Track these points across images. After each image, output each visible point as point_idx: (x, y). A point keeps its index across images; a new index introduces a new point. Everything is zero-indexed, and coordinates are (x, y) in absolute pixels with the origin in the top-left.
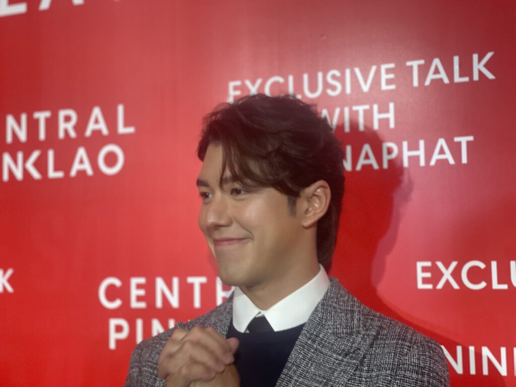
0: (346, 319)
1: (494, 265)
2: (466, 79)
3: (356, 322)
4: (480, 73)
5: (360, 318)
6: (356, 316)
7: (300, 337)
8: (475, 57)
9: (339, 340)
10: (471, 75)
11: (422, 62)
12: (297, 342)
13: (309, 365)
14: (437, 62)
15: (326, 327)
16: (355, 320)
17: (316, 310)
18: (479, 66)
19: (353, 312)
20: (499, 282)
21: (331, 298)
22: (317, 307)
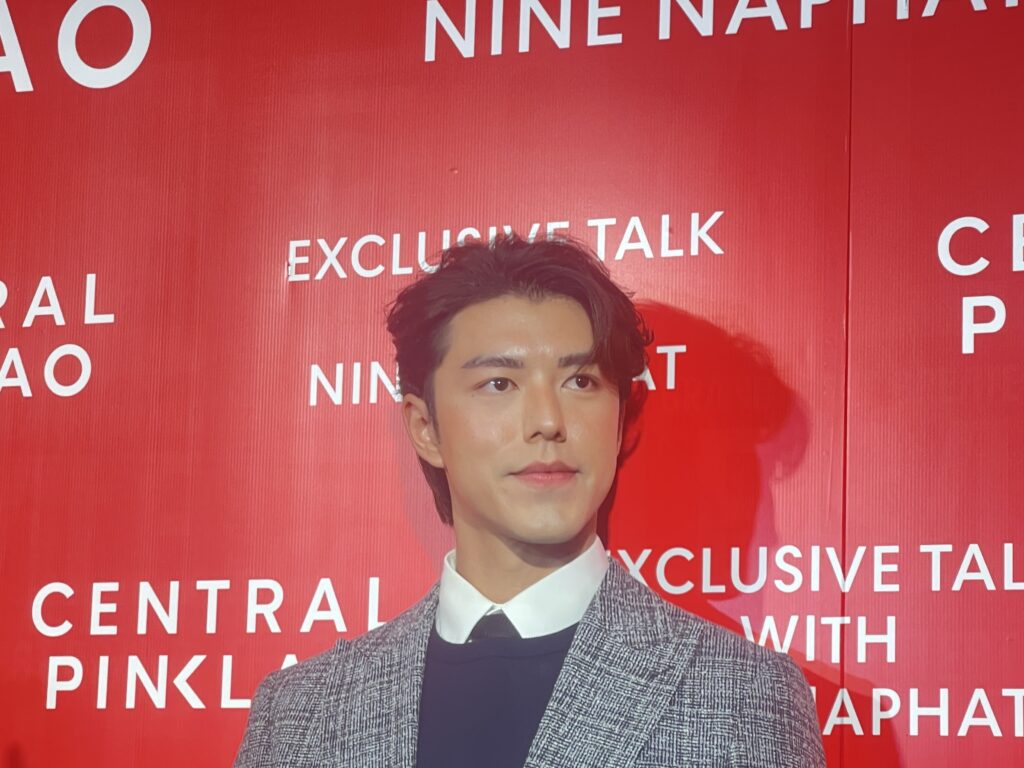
0: (643, 621)
1: (707, 553)
2: (679, 253)
3: (659, 625)
4: (701, 242)
5: (665, 619)
6: (659, 617)
7: (571, 651)
8: (695, 217)
9: (637, 652)
10: (687, 248)
11: (612, 221)
12: (566, 660)
13: (592, 695)
14: (635, 222)
15: (613, 634)
16: (659, 622)
17: (592, 607)
18: (699, 233)
19: (651, 610)
20: (713, 582)
21: (612, 588)
22: (592, 603)
